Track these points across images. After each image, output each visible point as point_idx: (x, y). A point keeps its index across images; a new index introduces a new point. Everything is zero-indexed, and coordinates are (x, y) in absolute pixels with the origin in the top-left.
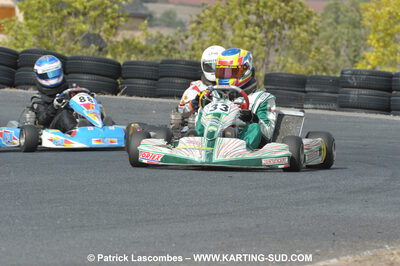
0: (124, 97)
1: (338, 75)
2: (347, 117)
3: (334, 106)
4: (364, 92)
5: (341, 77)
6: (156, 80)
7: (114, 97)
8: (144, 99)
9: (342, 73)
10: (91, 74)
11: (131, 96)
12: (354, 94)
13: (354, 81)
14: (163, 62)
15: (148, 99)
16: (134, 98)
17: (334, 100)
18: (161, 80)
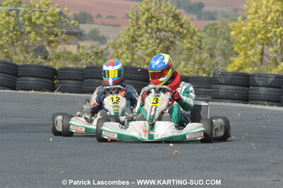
0: (59, 93)
1: (211, 76)
2: (217, 106)
3: (208, 98)
4: (229, 87)
5: (213, 77)
6: (82, 81)
7: (52, 93)
8: (73, 94)
9: (214, 74)
10: (36, 77)
11: (64, 92)
12: (223, 89)
13: (222, 80)
14: (87, 68)
15: (76, 94)
16: (65, 94)
17: (209, 93)
18: (85, 81)
